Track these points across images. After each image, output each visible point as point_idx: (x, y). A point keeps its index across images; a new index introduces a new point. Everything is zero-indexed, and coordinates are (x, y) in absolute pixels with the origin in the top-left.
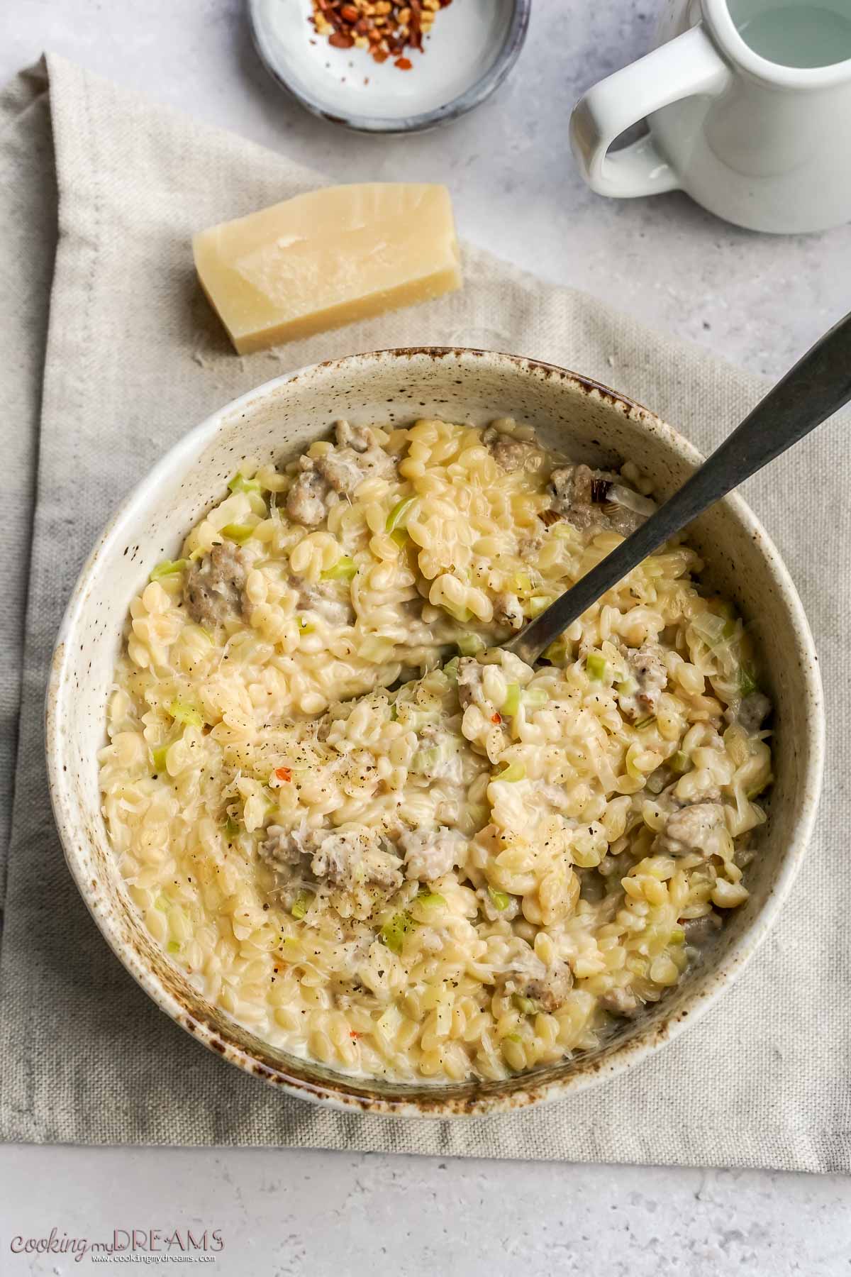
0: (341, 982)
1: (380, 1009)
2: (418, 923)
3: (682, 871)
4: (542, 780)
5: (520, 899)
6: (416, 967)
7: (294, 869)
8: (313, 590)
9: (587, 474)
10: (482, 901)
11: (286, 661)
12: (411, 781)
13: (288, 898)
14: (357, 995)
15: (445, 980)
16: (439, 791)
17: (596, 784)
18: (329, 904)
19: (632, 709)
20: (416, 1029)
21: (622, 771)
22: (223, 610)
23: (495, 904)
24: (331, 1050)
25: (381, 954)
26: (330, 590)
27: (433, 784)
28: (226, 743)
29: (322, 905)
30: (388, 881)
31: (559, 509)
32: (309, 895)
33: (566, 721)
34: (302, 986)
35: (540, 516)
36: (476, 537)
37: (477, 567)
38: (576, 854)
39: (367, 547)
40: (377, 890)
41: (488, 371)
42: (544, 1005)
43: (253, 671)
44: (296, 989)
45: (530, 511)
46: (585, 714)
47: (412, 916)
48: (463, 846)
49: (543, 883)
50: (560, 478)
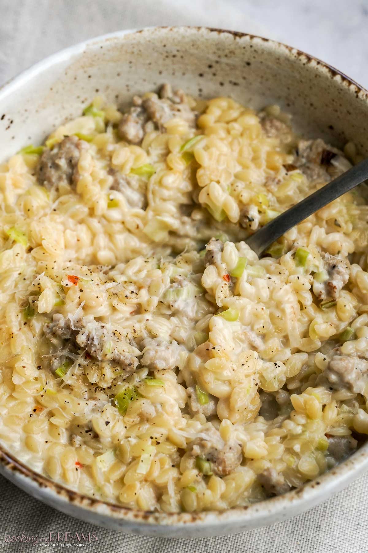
0: (78, 426)
1: (101, 451)
2: (142, 396)
3: (335, 401)
4: (250, 327)
5: (216, 399)
6: (134, 426)
7: (65, 342)
8: (123, 179)
9: (321, 145)
10: (189, 397)
11: (95, 223)
12: (159, 309)
13: (56, 363)
14: (88, 437)
15: (152, 438)
16: (177, 319)
17: (286, 340)
18: (83, 372)
19: (321, 292)
20: (123, 468)
21: (306, 335)
22: (60, 178)
23: (198, 400)
24: (59, 471)
25: (110, 412)
26: (135, 183)
27: (173, 315)
28: (40, 260)
29: (77, 371)
30: (128, 362)
31: (298, 164)
32: (70, 362)
33: (274, 289)
34: (51, 424)
35: (284, 166)
36: (238, 169)
37: (234, 187)
38: (262, 379)
39: (165, 161)
40: (118, 368)
41: (270, 53)
42: (218, 469)
43: (71, 222)
44: (45, 426)
45: (279, 160)
46: (287, 287)
47: (139, 390)
48: (185, 354)
49: (235, 390)
50: (303, 145)
